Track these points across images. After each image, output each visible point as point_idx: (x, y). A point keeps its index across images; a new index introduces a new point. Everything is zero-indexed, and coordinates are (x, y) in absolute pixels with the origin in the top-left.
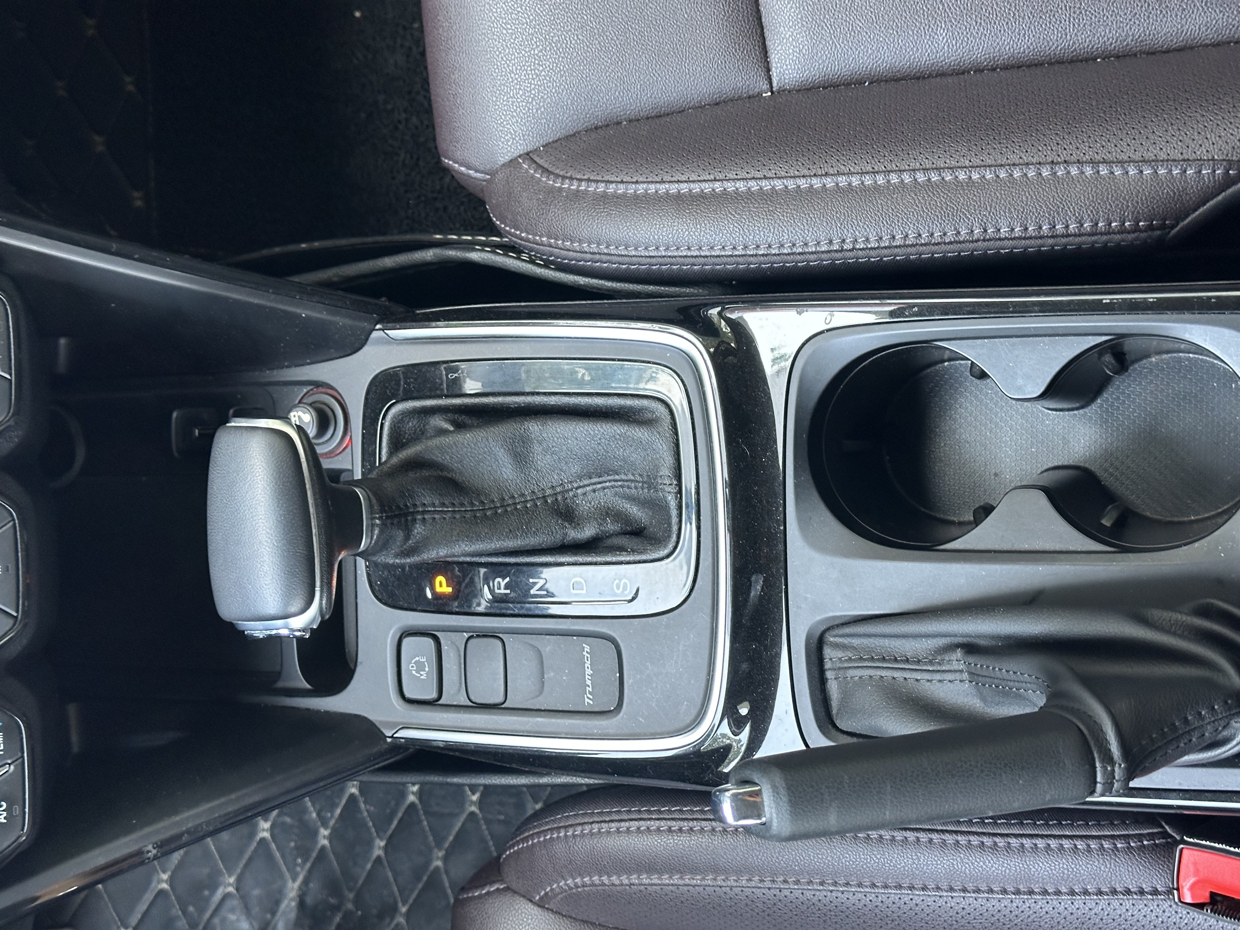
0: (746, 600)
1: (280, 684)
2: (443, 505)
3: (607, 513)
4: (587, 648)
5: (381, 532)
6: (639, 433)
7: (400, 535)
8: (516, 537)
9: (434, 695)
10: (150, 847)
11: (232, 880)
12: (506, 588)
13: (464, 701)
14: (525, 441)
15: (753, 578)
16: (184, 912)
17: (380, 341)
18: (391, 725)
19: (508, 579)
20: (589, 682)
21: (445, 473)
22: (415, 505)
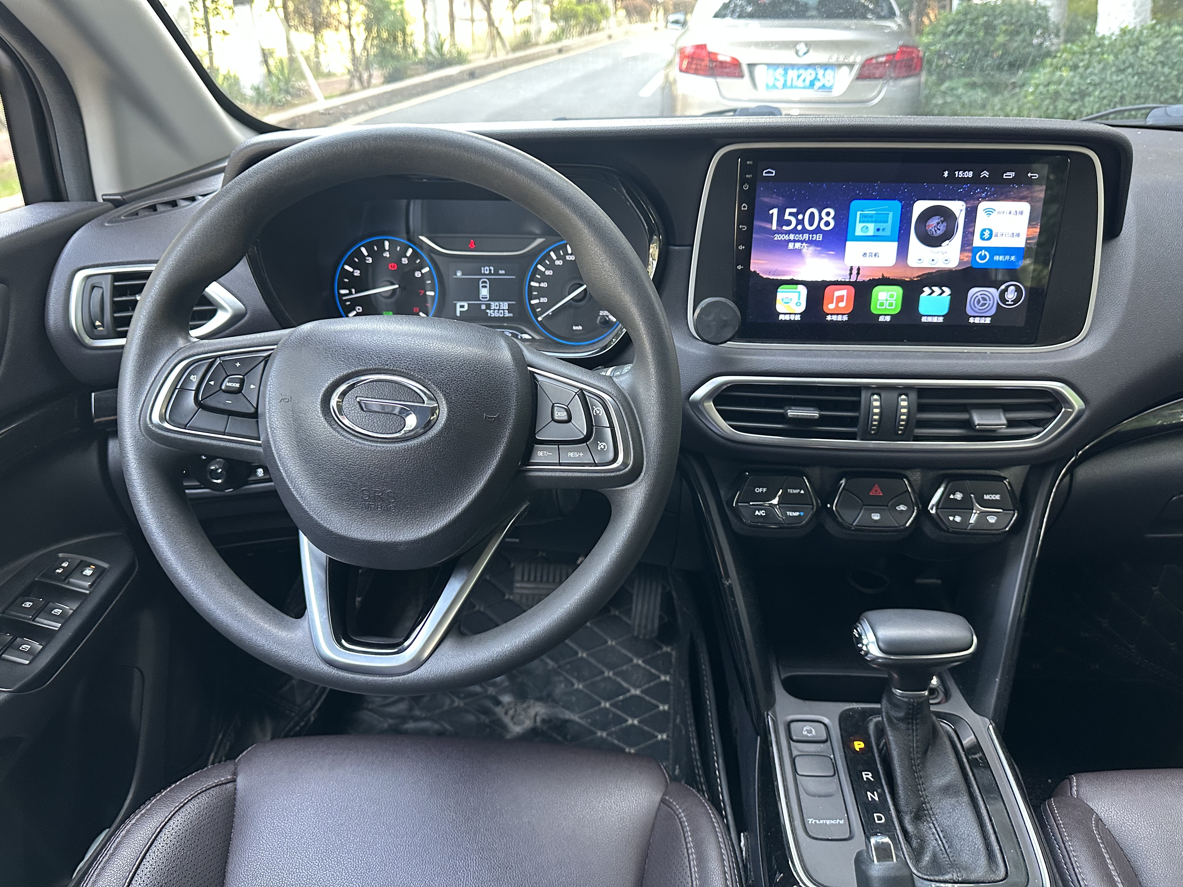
1: (781, 665)
2: (917, 742)
5: (906, 702)
6: (983, 859)
7: (901, 714)
8: (904, 781)
9: (795, 738)
10: (730, 582)
11: (580, 687)
12: (867, 778)
13: (795, 753)
14: (958, 793)
17: (984, 723)
18: (775, 714)
19: (872, 779)
20: (821, 822)
21: (930, 747)
22: (917, 724)
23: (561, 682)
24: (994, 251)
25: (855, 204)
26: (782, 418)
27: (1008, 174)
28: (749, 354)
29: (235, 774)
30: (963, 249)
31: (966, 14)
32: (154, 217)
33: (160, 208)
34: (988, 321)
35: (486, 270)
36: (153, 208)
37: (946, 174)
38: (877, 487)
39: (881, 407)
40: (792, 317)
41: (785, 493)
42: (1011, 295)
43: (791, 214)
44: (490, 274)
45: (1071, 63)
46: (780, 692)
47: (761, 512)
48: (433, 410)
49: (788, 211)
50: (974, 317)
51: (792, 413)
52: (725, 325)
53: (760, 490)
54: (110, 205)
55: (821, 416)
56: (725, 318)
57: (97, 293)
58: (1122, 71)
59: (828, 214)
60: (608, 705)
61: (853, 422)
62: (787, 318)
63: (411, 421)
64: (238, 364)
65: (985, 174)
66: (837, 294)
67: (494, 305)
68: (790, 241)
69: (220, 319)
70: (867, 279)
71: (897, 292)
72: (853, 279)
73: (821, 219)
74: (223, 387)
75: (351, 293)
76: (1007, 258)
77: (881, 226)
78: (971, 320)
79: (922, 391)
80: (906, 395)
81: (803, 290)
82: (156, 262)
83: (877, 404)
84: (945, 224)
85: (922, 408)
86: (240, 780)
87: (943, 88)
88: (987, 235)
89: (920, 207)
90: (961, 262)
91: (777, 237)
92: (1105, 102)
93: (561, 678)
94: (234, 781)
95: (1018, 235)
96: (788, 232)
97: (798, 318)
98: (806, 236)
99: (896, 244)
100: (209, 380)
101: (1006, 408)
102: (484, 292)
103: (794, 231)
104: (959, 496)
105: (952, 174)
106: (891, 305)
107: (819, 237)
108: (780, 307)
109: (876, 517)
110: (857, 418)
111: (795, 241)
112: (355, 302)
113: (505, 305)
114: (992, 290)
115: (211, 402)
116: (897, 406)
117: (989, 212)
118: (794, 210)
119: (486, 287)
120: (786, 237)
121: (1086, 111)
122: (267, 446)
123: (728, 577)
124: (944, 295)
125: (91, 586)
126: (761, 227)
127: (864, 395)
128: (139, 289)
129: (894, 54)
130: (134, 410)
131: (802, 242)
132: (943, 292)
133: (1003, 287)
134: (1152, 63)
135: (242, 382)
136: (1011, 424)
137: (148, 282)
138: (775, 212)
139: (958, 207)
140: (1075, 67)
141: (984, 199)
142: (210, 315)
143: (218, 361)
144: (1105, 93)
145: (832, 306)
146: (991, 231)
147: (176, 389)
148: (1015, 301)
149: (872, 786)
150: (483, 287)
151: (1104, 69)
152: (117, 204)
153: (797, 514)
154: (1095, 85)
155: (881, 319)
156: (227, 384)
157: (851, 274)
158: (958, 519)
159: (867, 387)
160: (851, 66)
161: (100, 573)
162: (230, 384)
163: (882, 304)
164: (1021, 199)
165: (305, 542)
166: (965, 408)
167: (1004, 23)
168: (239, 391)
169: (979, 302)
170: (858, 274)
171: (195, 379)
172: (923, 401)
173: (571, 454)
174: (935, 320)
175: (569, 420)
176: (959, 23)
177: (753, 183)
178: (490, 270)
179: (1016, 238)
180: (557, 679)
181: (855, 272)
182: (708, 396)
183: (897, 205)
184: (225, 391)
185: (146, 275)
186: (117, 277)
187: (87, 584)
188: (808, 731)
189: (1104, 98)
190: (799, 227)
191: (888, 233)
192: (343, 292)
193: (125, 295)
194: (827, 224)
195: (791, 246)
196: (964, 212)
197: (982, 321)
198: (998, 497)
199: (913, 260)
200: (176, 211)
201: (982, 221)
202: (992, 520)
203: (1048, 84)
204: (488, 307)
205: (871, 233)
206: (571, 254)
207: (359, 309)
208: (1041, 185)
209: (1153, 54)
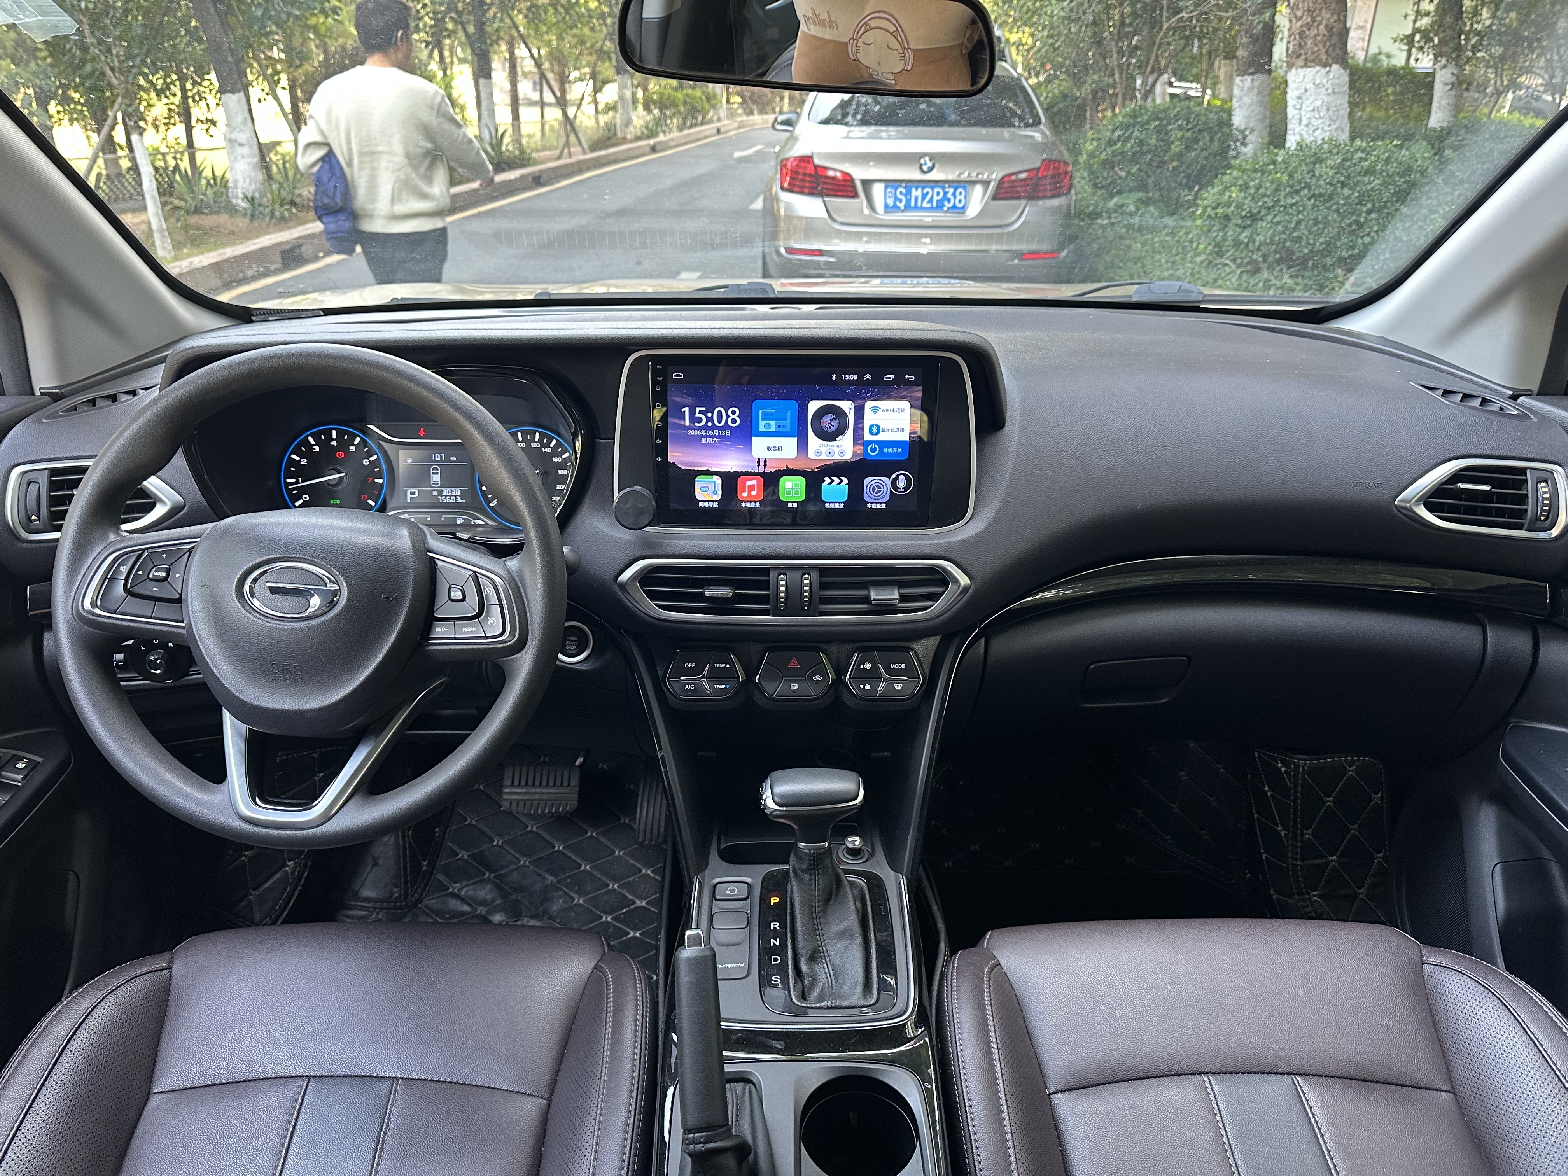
0: (770, 1038)
1: (722, 837)
2: (819, 891)
3: (814, 980)
4: (742, 965)
5: (807, 854)
6: (859, 989)
7: (805, 866)
8: (802, 927)
9: (718, 897)
11: (581, 901)
12: (774, 927)
13: (715, 910)
14: (851, 937)
15: (782, 1043)
16: (568, 877)
17: (897, 878)
18: (701, 880)
19: (778, 928)
20: (725, 966)
21: (833, 897)
22: (818, 876)
23: (560, 897)
24: (883, 444)
25: (756, 403)
26: (701, 597)
27: (888, 376)
28: (670, 539)
29: (171, 962)
30: (855, 443)
31: (1135, 117)
32: (94, 412)
33: (100, 403)
34: (884, 506)
35: (437, 457)
36: (93, 402)
37: (834, 377)
38: (794, 660)
39: (787, 585)
40: (711, 505)
41: (712, 667)
42: (902, 483)
43: (700, 412)
44: (441, 461)
45: (1240, 182)
46: (714, 858)
47: (691, 686)
48: (335, 593)
49: (698, 409)
50: (871, 503)
51: (709, 592)
52: (641, 512)
53: (690, 665)
54: (48, 399)
55: (735, 595)
56: (641, 506)
57: (33, 488)
58: (1297, 192)
59: (734, 413)
60: (609, 919)
61: (764, 599)
62: (706, 505)
63: (315, 601)
64: (164, 556)
65: (868, 376)
66: (749, 483)
67: (445, 491)
68: (702, 436)
69: (159, 511)
70: (773, 470)
71: (800, 482)
72: (762, 470)
73: (728, 416)
74: (151, 576)
75: (297, 482)
76: (895, 450)
77: (782, 423)
78: (869, 506)
79: (823, 571)
80: (809, 574)
81: (718, 480)
82: (94, 457)
83: (783, 582)
84: (837, 421)
85: (823, 586)
86: (176, 967)
87: (1111, 204)
88: (875, 430)
89: (814, 406)
90: (855, 454)
91: (690, 432)
92: (1280, 228)
93: (560, 893)
94: (170, 968)
95: (903, 430)
96: (700, 428)
97: (716, 505)
98: (716, 432)
99: (796, 439)
100: (138, 570)
101: (901, 585)
102: (436, 478)
103: (705, 427)
104: (868, 666)
105: (839, 377)
106: (796, 493)
107: (728, 433)
108: (699, 495)
109: (794, 687)
110: (768, 596)
111: (706, 436)
112: (302, 491)
113: (457, 491)
114: (885, 479)
115: (139, 590)
116: (802, 585)
117: (875, 410)
118: (704, 409)
119: (437, 473)
120: (699, 432)
121: (1259, 239)
122: (190, 628)
123: (661, 749)
124: (843, 483)
125: (23, 779)
126: (675, 424)
127: (773, 574)
128: (76, 484)
129: (1038, 169)
130: (67, 598)
131: (713, 437)
132: (841, 481)
133: (894, 476)
134: (1331, 184)
135: (168, 572)
136: (904, 598)
137: (85, 477)
138: (686, 409)
139: (847, 406)
140: (1244, 187)
141: (870, 398)
142: (151, 507)
143: (146, 553)
144: (1278, 219)
145: (745, 494)
146: (878, 426)
147: (106, 578)
148: (906, 489)
149: (775, 934)
150: (434, 473)
151: (1276, 190)
152: (56, 398)
153: (723, 687)
154: (1269, 208)
155: (790, 505)
156: (154, 573)
157: (759, 466)
158: (868, 687)
159: (776, 568)
160: (986, 183)
161: (33, 767)
162: (157, 574)
163: (789, 493)
164: (902, 398)
165: (227, 716)
166: (865, 586)
167: (1180, 128)
168: (165, 579)
169: (874, 489)
170: (765, 465)
171: (124, 569)
172: (825, 579)
173: (465, 629)
174: (837, 506)
175: (464, 599)
176: (1127, 127)
177: (664, 384)
178: (441, 457)
179: (900, 433)
180: (555, 894)
181: (762, 464)
182: (633, 578)
183: (794, 404)
184: (152, 580)
185: (83, 470)
186: (54, 472)
187: (20, 777)
188: (732, 891)
189: (1278, 223)
190: (710, 424)
191: (788, 429)
192: (289, 481)
193: (62, 490)
194: (734, 421)
195: (703, 440)
196: (852, 411)
197: (879, 506)
198: (903, 666)
199: (811, 454)
200: (116, 406)
201: (869, 419)
202: (898, 687)
203: (1218, 205)
204: (440, 493)
205: (773, 429)
206: (521, 442)
207: (306, 498)
208: (918, 386)
209: (1331, 173)
